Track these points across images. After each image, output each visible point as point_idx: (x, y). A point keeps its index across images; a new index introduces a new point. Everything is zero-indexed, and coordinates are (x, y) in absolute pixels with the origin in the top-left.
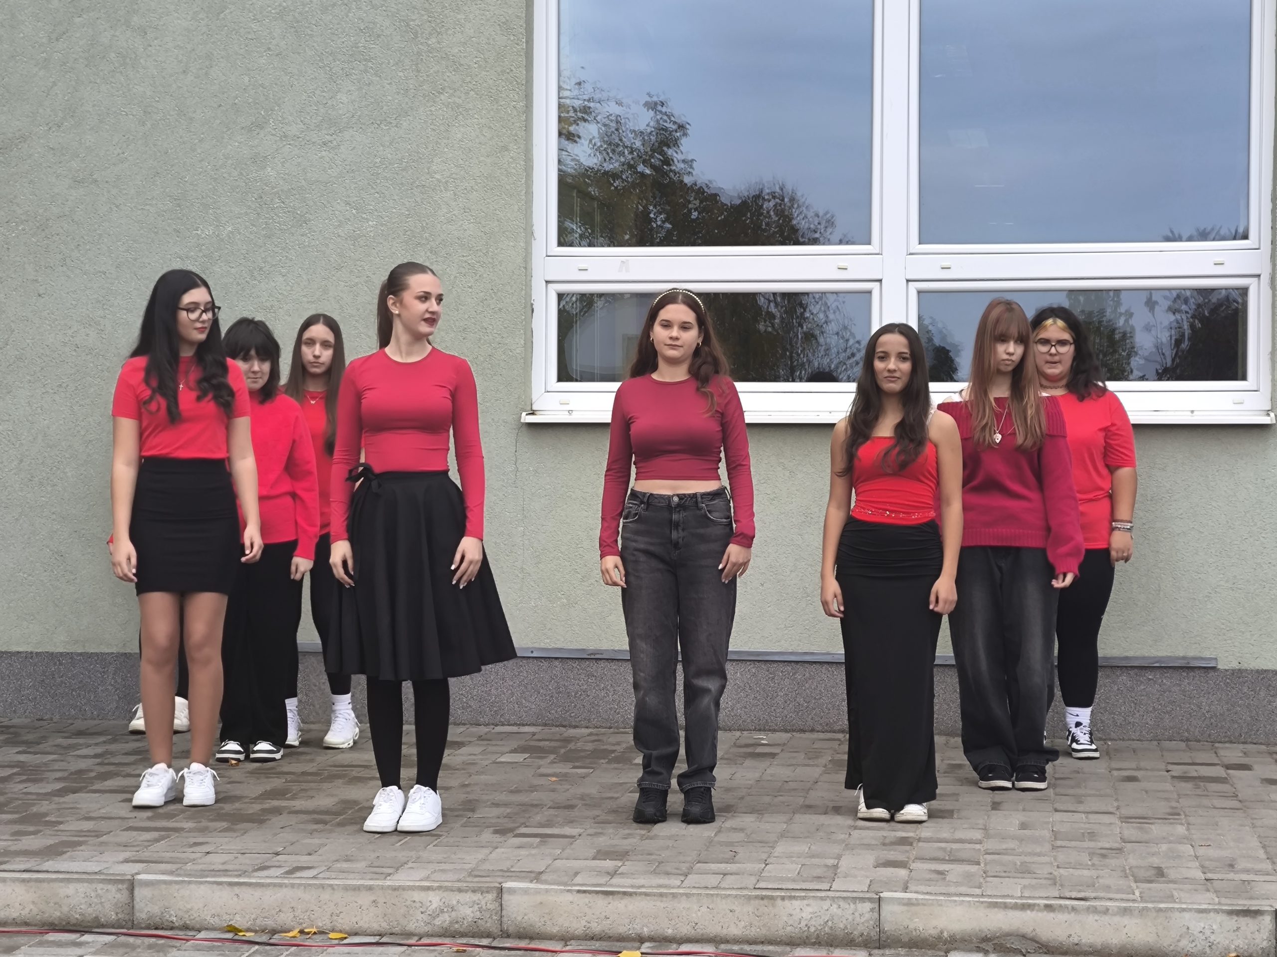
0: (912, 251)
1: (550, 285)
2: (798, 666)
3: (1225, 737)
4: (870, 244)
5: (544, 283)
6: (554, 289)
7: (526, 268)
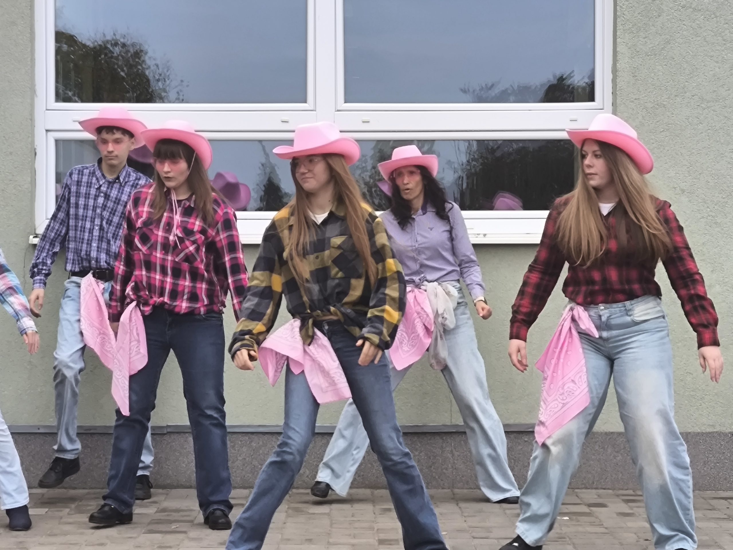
0: (339, 109)
1: (49, 133)
2: (253, 436)
3: (582, 484)
4: (305, 102)
5: (45, 131)
6: (52, 136)
7: (31, 120)
